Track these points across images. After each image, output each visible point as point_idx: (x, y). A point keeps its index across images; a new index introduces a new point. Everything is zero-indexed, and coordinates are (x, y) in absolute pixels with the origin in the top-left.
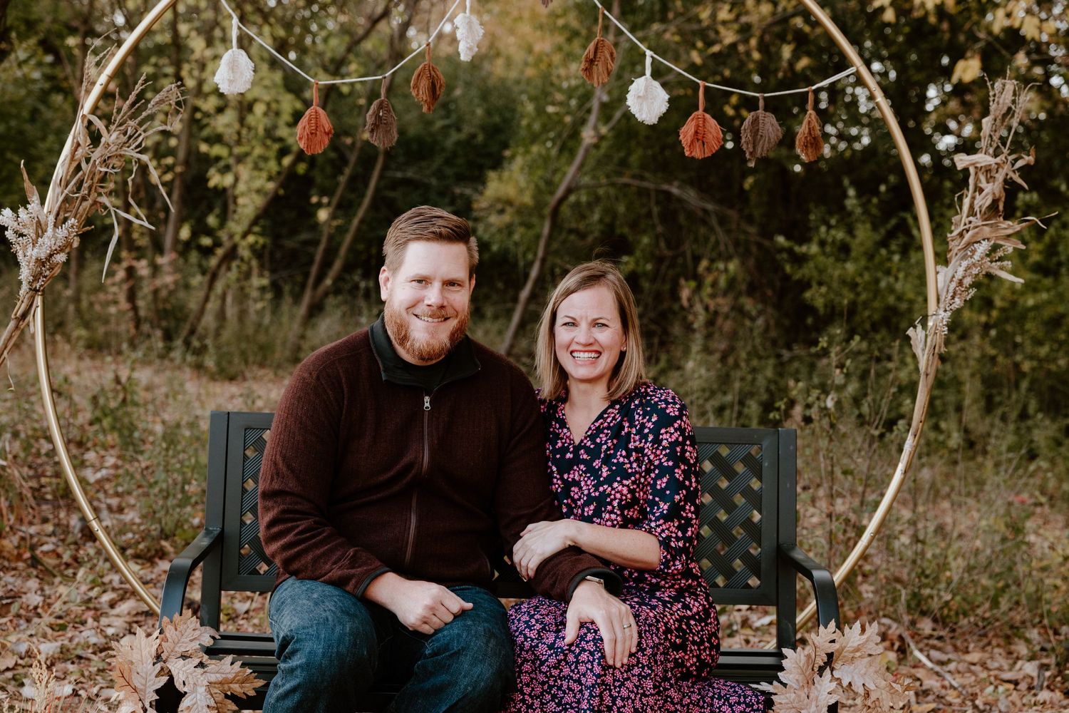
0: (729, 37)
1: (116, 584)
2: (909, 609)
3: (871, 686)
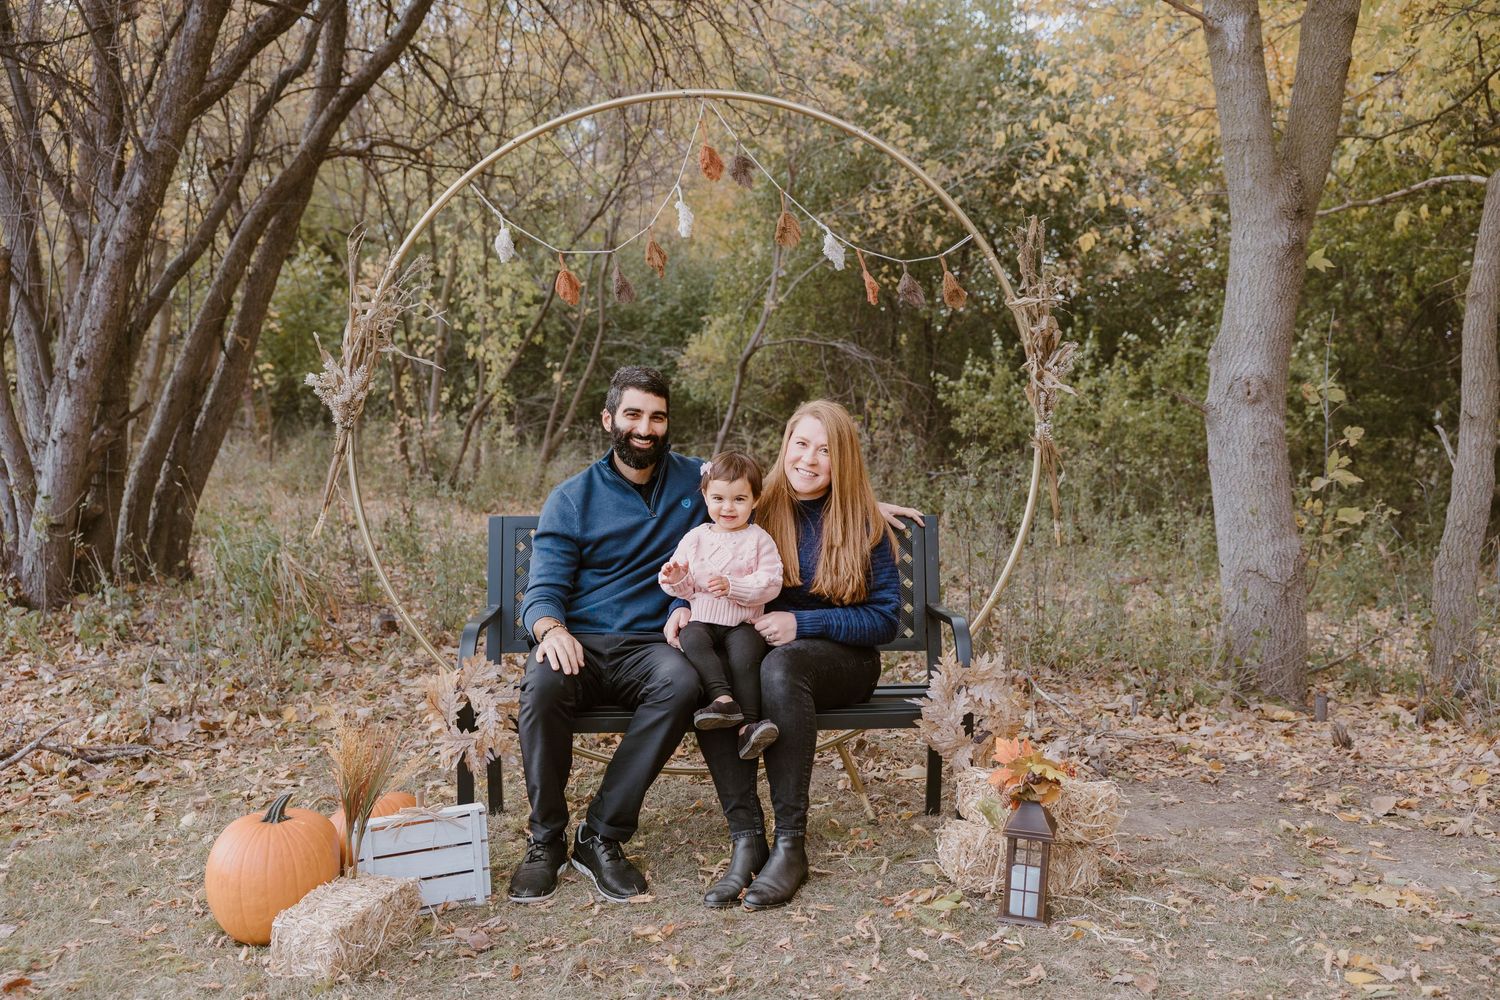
0: (880, 221)
2: (1033, 661)
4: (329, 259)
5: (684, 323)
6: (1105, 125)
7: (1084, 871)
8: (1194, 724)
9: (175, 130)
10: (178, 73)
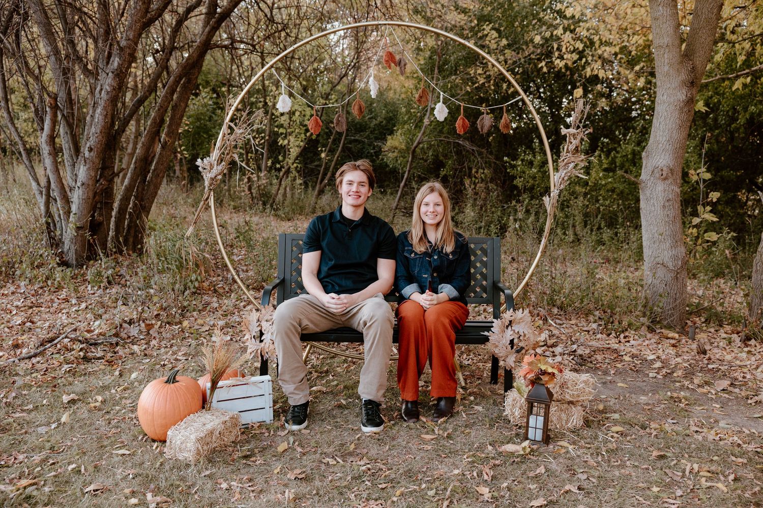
0: (482, 80)
1: (246, 299)
2: (548, 304)
3: (526, 332)
4: (215, 95)
5: (386, 129)
6: (591, 34)
7: (576, 418)
8: (627, 340)
9: (134, 37)
10: (135, 8)
